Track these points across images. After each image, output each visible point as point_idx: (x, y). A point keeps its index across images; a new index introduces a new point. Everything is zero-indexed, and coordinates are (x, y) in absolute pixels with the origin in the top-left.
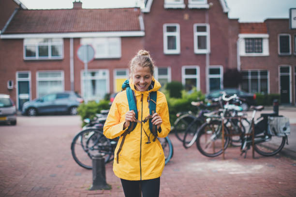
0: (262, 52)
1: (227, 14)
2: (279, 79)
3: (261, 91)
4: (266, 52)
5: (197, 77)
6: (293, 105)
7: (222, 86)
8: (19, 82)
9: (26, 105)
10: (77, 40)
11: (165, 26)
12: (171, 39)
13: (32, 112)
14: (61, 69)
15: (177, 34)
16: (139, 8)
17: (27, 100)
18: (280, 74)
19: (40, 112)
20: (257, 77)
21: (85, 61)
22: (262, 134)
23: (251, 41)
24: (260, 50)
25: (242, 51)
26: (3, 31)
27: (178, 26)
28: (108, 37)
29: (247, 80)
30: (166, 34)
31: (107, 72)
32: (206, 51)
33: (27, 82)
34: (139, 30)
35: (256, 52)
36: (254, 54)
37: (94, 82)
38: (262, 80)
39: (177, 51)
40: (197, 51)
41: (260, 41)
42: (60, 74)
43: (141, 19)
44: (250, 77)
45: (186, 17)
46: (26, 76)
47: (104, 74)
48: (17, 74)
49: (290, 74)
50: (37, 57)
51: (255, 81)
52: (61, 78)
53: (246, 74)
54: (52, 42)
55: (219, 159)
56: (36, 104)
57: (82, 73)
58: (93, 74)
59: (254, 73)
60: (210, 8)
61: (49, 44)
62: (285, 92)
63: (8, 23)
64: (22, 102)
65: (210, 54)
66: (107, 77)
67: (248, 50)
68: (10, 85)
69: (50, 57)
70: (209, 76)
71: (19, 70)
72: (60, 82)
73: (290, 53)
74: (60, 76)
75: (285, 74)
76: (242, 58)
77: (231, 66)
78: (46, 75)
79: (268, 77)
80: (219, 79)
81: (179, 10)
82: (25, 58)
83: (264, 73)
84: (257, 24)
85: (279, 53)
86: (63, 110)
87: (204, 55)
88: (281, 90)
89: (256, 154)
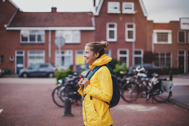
0: (167, 41)
1: (146, 17)
2: (178, 59)
3: (167, 65)
4: (170, 41)
5: (127, 56)
6: (186, 74)
7: (142, 62)
8: (17, 57)
9: (22, 71)
10: (54, 32)
11: (108, 24)
12: (112, 32)
13: (25, 75)
14: (43, 49)
15: (115, 29)
16: (92, 13)
17: (22, 68)
18: (178, 55)
19: (30, 75)
20: (164, 57)
21: (59, 46)
22: (158, 90)
23: (161, 34)
24: (166, 40)
25: (155, 41)
26: (8, 25)
27: (116, 24)
28: (73, 31)
29: (158, 59)
30: (108, 29)
31: (72, 52)
32: (133, 40)
33: (22, 57)
34: (91, 26)
35: (164, 41)
36: (163, 43)
37: (63, 58)
38: (167, 59)
39: (115, 40)
40: (128, 40)
41: (166, 34)
42: (42, 52)
43: (93, 19)
44: (160, 57)
45: (121, 19)
46: (22, 53)
47: (70, 53)
48: (16, 52)
49: (185, 55)
50: (29, 42)
51: (163, 59)
52: (43, 54)
53: (158, 54)
54: (38, 32)
55: (134, 103)
56: (28, 71)
57: (56, 52)
58: (63, 53)
59: (163, 54)
60: (136, 14)
61: (36, 34)
62: (181, 66)
63: (11, 20)
64: (19, 69)
65: (136, 42)
66: (71, 55)
67: (159, 40)
68: (12, 58)
69: (36, 42)
70: (134, 56)
71: (17, 49)
72: (42, 57)
73: (185, 42)
74: (42, 53)
75: (181, 55)
76: (155, 45)
77: (148, 50)
78: (34, 53)
79: (171, 57)
80: (140, 58)
81: (116, 14)
82: (21, 42)
83: (169, 54)
84: (164, 24)
85: (178, 42)
86: (44, 74)
87: (131, 43)
88: (179, 66)
89: (154, 101)
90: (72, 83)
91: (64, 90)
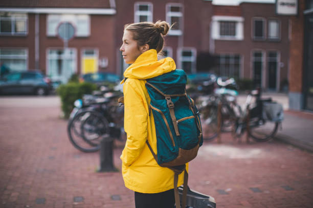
0: (234, 35)
4: (240, 35)
10: (44, 16)
11: (137, 5)
12: (143, 18)
14: (25, 46)
15: (149, 14)
18: (253, 58)
21: (66, 40)
22: (256, 119)
23: (225, 24)
25: (215, 34)
27: (150, 6)
28: (77, 14)
29: (219, 65)
30: (138, 14)
31: (75, 51)
32: (179, 33)
34: (108, 7)
36: (228, 38)
37: (60, 62)
41: (232, 24)
42: (24, 52)
44: (223, 61)
47: (71, 53)
49: (265, 59)
54: (16, 16)
55: (215, 143)
58: (60, 53)
59: (227, 58)
61: (13, 19)
65: (184, 37)
67: (222, 33)
69: (14, 33)
70: (181, 59)
72: (24, 60)
74: (24, 54)
76: (216, 41)
77: (204, 49)
78: (9, 53)
79: (242, 62)
80: (190, 62)
83: (237, 58)
84: (232, 7)
85: (253, 37)
87: (176, 37)
90: (104, 107)
91: (88, 121)
